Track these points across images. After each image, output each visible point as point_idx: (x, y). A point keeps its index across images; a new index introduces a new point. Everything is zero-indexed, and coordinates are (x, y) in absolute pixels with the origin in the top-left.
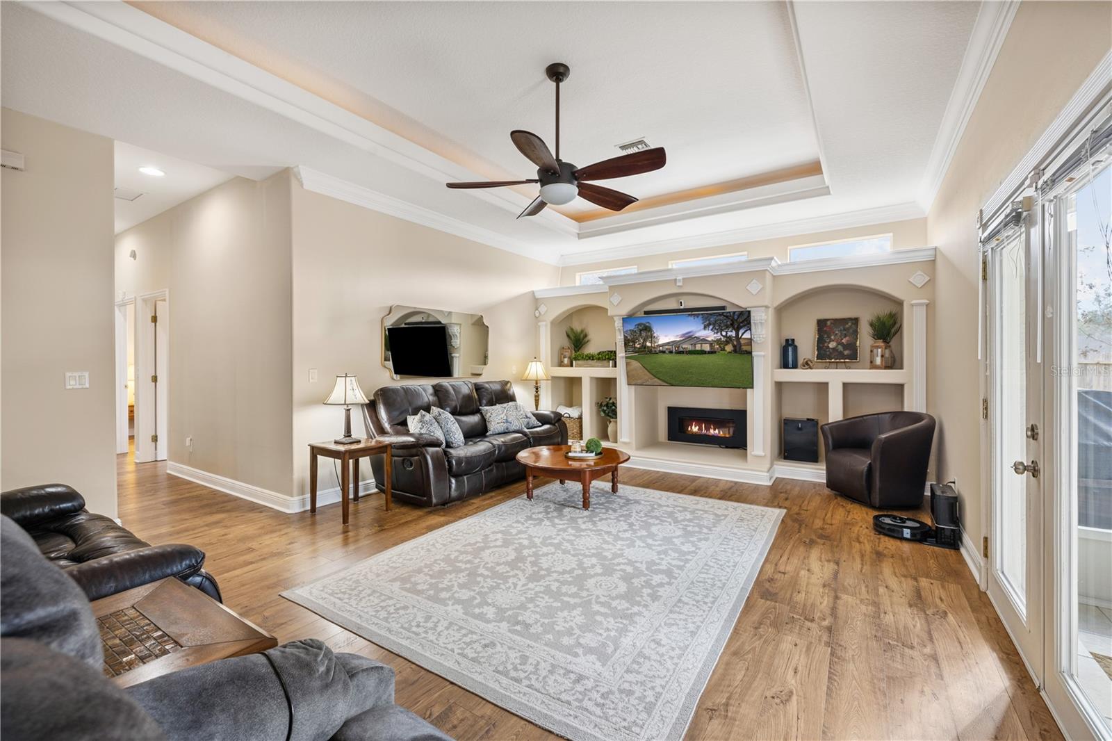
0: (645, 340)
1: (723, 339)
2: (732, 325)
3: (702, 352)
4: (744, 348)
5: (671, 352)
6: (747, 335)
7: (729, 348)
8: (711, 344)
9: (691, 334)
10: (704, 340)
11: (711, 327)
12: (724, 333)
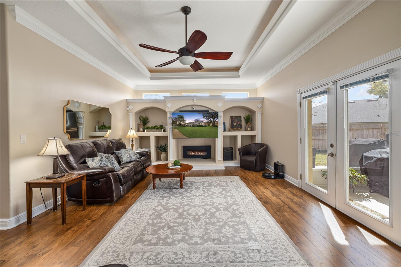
0: (181, 122)
1: (209, 122)
2: (212, 117)
3: (202, 126)
4: (216, 125)
5: (191, 126)
6: (217, 121)
7: (211, 125)
8: (205, 123)
9: (198, 120)
10: (203, 122)
11: (205, 117)
12: (210, 120)
